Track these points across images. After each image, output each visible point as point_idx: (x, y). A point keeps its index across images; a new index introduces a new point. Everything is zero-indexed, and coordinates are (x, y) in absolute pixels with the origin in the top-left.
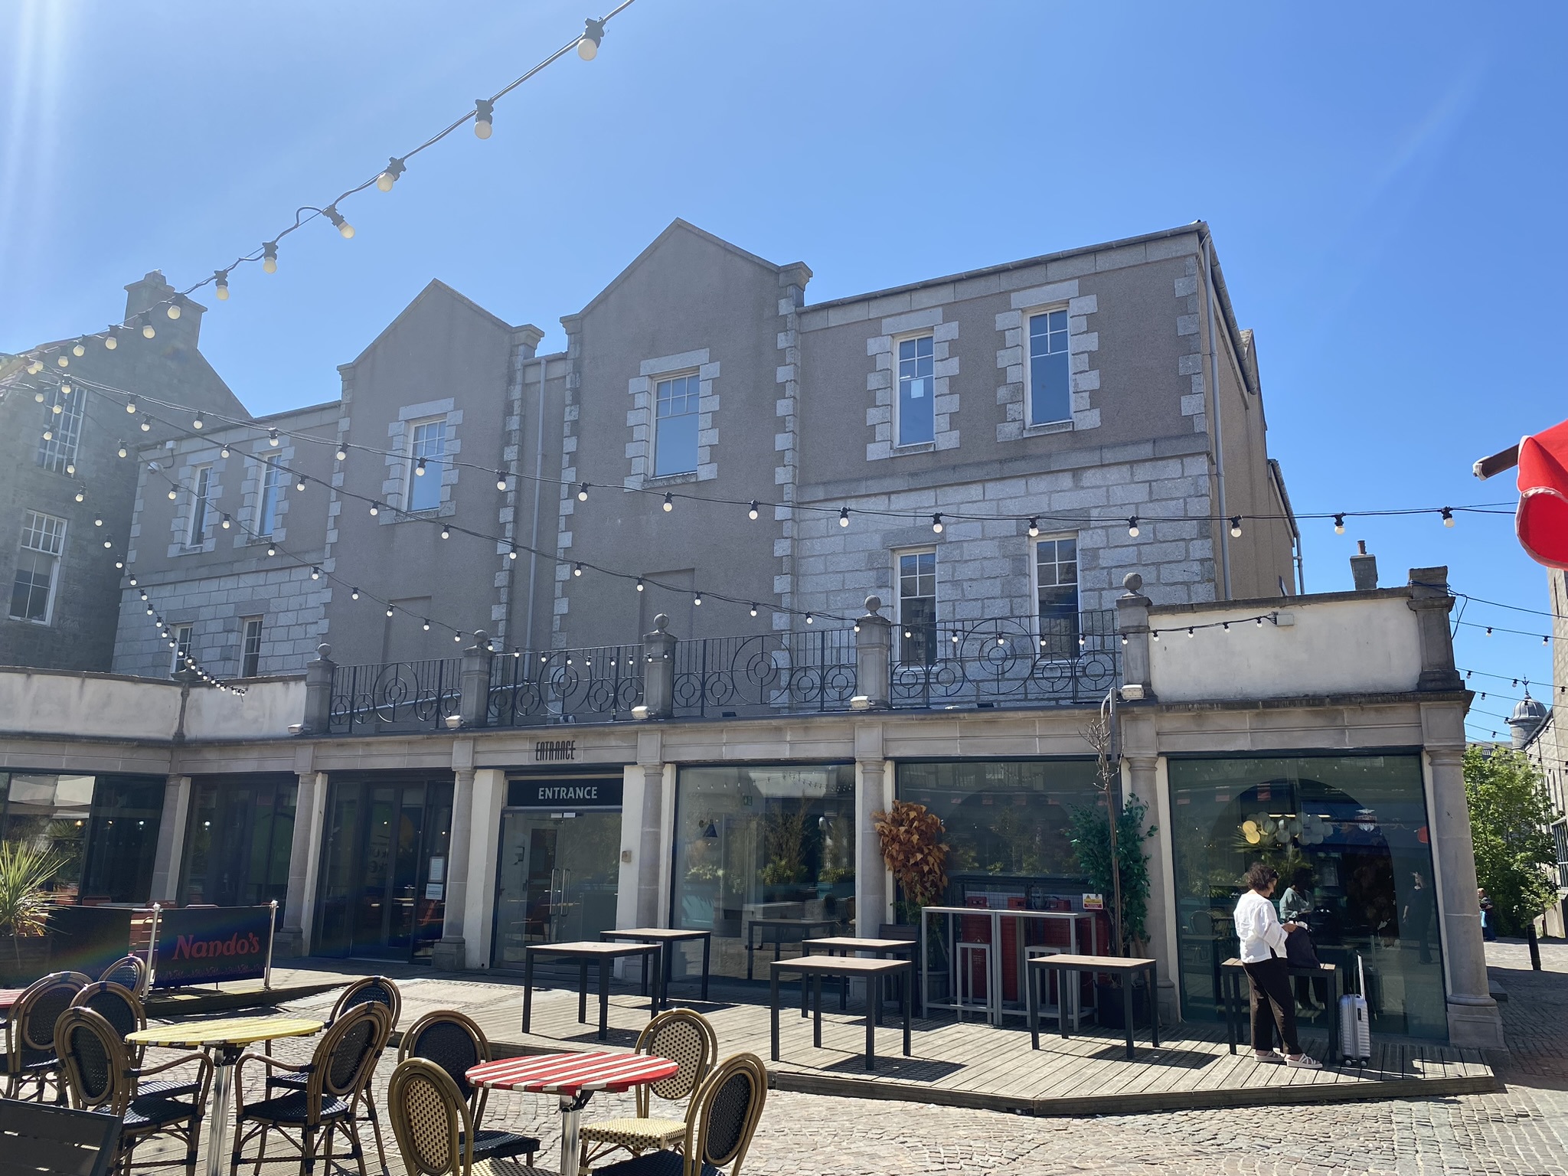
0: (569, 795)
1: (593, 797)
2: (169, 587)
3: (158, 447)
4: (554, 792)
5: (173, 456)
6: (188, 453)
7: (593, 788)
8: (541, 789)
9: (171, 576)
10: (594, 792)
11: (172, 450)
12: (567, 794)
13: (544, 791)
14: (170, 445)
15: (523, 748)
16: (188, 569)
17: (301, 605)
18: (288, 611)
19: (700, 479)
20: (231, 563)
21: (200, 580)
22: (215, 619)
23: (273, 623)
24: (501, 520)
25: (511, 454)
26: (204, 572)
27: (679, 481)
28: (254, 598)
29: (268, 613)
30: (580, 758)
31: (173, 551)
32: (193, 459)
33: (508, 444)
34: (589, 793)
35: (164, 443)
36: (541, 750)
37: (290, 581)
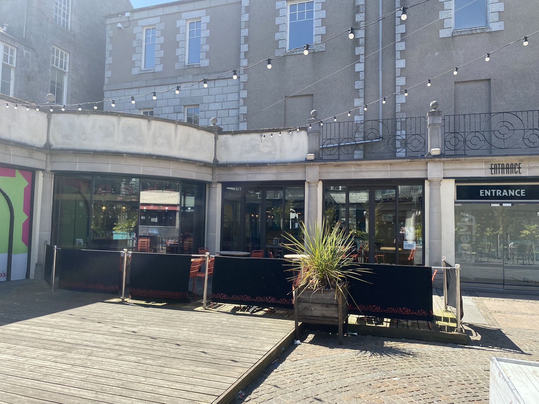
0: (504, 194)
1: (522, 195)
2: (135, 90)
3: (120, 16)
4: (492, 193)
5: (129, 21)
6: (139, 19)
7: (522, 191)
8: (481, 191)
9: (137, 84)
10: (522, 193)
11: (128, 17)
12: (502, 194)
13: (484, 192)
14: (127, 14)
15: (481, 167)
16: (147, 80)
17: (224, 99)
18: (215, 102)
19: (493, 30)
20: (176, 77)
21: (155, 86)
22: (168, 106)
23: (206, 109)
24: (357, 53)
25: (360, 18)
26: (157, 82)
27: (478, 31)
28: (192, 96)
29: (203, 103)
30: (525, 173)
31: (135, 71)
32: (141, 23)
33: (358, 12)
34: (519, 193)
35: (123, 14)
36: (494, 168)
37: (215, 87)
